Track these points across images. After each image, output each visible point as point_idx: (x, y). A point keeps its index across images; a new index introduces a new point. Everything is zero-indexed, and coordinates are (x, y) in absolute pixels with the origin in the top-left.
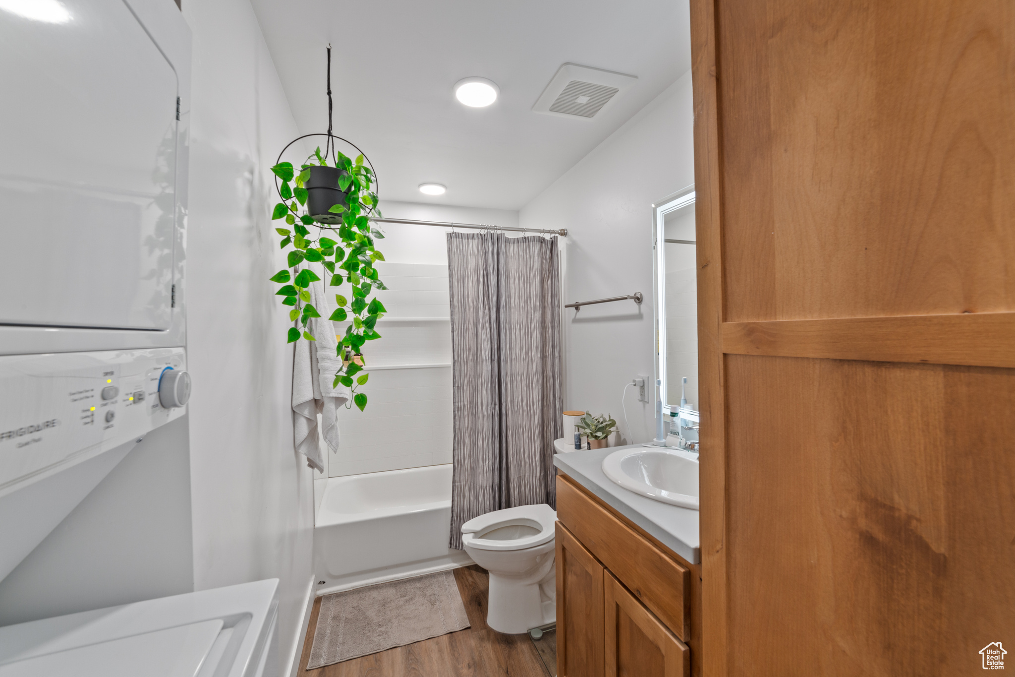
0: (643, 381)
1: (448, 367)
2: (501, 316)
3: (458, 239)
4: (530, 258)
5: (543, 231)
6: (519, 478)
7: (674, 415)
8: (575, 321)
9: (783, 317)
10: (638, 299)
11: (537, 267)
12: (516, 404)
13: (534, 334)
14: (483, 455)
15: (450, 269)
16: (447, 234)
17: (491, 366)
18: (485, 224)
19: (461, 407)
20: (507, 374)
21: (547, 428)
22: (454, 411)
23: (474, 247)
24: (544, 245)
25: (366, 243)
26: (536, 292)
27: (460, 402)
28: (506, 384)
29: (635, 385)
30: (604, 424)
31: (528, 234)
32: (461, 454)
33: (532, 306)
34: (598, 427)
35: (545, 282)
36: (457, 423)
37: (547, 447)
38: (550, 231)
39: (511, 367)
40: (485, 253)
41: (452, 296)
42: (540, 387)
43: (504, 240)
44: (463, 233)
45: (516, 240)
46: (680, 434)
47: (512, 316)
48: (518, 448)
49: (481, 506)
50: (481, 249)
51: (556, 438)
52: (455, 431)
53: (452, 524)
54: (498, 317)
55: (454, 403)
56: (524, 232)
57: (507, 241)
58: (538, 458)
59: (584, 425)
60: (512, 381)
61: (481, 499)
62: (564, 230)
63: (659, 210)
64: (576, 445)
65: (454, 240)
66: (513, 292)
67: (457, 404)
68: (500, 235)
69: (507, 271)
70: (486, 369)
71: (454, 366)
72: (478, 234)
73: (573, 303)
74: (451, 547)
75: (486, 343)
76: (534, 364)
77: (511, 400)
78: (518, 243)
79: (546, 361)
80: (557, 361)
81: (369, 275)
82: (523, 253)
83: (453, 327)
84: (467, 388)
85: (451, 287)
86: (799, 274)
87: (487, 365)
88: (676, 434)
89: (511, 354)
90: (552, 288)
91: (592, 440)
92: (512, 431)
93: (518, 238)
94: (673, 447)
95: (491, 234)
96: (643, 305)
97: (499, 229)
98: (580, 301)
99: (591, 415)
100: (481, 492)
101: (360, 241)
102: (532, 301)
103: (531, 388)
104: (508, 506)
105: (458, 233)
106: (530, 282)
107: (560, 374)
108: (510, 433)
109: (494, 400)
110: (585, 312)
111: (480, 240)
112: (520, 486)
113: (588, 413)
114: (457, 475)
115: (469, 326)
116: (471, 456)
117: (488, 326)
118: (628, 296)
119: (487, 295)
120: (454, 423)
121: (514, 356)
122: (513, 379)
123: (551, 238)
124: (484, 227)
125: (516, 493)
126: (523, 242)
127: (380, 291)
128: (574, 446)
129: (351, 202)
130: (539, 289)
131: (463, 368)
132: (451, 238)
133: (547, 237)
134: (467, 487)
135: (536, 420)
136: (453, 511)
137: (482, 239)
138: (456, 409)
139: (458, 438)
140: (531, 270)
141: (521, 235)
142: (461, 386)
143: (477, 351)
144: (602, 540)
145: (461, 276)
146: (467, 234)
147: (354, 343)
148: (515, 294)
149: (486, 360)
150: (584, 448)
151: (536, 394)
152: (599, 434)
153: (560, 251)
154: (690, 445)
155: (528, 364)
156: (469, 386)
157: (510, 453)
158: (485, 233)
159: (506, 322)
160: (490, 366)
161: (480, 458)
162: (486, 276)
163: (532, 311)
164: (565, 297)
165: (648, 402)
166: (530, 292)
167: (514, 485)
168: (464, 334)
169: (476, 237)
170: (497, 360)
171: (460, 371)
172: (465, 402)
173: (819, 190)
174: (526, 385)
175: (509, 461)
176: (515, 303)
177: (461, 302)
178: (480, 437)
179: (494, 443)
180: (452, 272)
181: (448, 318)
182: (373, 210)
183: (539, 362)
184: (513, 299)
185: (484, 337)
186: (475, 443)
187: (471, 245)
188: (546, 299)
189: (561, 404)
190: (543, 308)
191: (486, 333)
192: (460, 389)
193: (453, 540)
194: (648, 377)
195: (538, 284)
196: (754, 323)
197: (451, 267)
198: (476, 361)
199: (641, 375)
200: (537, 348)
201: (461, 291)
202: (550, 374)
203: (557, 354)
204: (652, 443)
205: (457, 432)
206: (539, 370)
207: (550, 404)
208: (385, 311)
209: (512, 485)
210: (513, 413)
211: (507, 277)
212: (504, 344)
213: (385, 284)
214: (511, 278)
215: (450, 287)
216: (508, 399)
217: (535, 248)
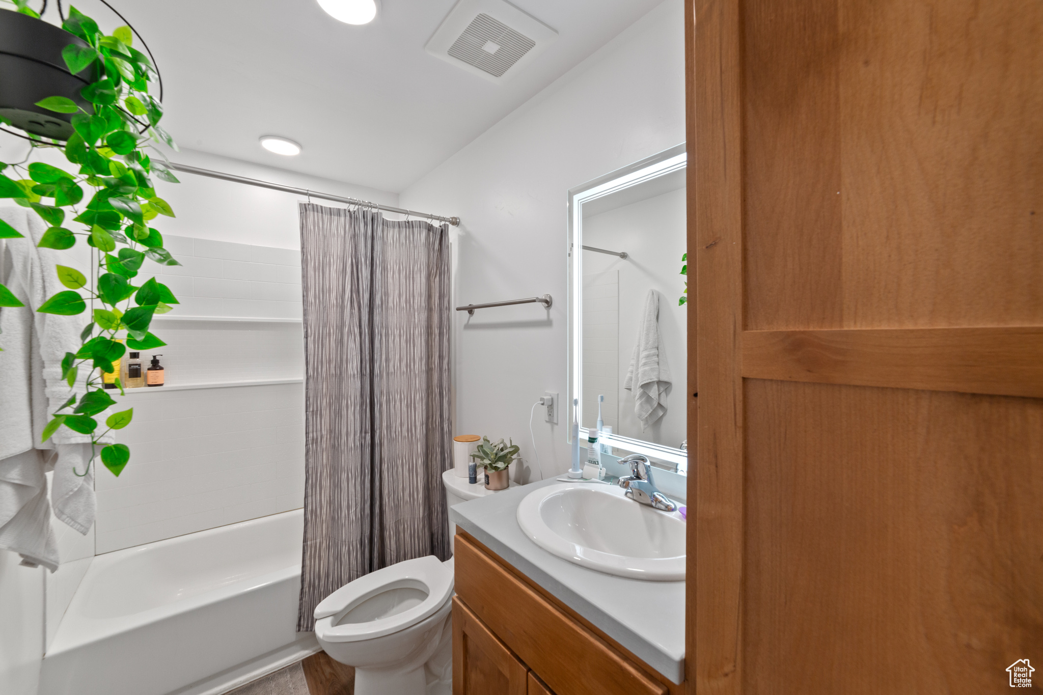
0: (552, 399)
1: (300, 383)
2: (375, 318)
3: (316, 213)
4: (414, 247)
5: (431, 217)
6: (397, 523)
7: (592, 440)
8: (468, 327)
9: (855, 323)
10: (547, 302)
11: (423, 259)
12: (393, 430)
13: (418, 342)
14: (348, 500)
15: (303, 252)
16: (300, 205)
17: (361, 383)
18: (356, 198)
19: (317, 439)
20: (381, 393)
21: (432, 456)
22: (306, 445)
23: (339, 227)
24: (431, 233)
25: (132, 180)
26: (421, 290)
27: (316, 431)
28: (381, 405)
29: (543, 404)
30: (506, 451)
31: (412, 218)
32: (316, 501)
33: (416, 308)
34: (498, 456)
35: (432, 279)
36: (311, 460)
37: (432, 479)
38: (439, 217)
39: (388, 384)
40: (354, 236)
41: (306, 289)
42: (424, 407)
43: (381, 221)
44: (323, 205)
45: (397, 224)
46: (600, 463)
47: (390, 318)
48: (396, 484)
49: (345, 569)
50: (349, 230)
51: (443, 469)
52: (307, 472)
53: (301, 599)
54: (371, 319)
55: (307, 433)
56: (407, 215)
57: (385, 223)
58: (421, 495)
59: (482, 454)
60: (388, 402)
61: (345, 558)
62: (456, 218)
63: (576, 198)
64: (470, 478)
65: (311, 214)
66: (392, 288)
67: (311, 435)
68: (376, 215)
69: (384, 261)
70: (353, 387)
71: (307, 383)
72: (345, 210)
73: (466, 305)
74: (299, 630)
75: (354, 353)
76: (417, 379)
77: (387, 425)
78: (399, 227)
79: (431, 375)
80: (445, 375)
81: (141, 238)
82: (406, 240)
83: (307, 332)
84: (326, 413)
85: (305, 277)
86: (890, 256)
87: (355, 382)
88: (595, 463)
89: (388, 366)
90: (440, 287)
91: (491, 472)
92: (388, 465)
93: (399, 222)
94: (593, 479)
95: (364, 212)
96: (552, 310)
97: (374, 207)
98: (475, 304)
99: (489, 441)
100: (345, 550)
101: (119, 176)
102: (416, 301)
103: (413, 408)
104: (383, 564)
105: (317, 205)
106: (413, 278)
107: (449, 390)
108: (385, 467)
109: (364, 426)
110: (480, 316)
111: (348, 218)
112: (397, 533)
113: (485, 438)
114: (310, 530)
115: (330, 330)
116: (330, 503)
117: (357, 331)
118: (537, 298)
119: (356, 290)
120: (307, 460)
121: (391, 369)
122: (389, 398)
123: (440, 226)
124: (353, 201)
125: (393, 542)
126: (406, 227)
127: (164, 267)
128: (468, 480)
129: (96, 99)
130: (424, 286)
131: (320, 387)
132: (306, 210)
133: (436, 224)
134: (324, 545)
135: (419, 448)
136: (303, 581)
137: (351, 217)
138: (310, 442)
139: (312, 481)
140: (415, 262)
141: (402, 218)
142: (317, 411)
143: (341, 364)
144: (525, 632)
145: (319, 263)
146: (330, 208)
147: (99, 355)
148: (394, 291)
149: (354, 375)
150: (480, 480)
151: (419, 415)
152: (501, 465)
153: (451, 244)
154: (624, 483)
155: (409, 379)
156: (330, 409)
157: (385, 492)
158: (355, 209)
159: (382, 327)
160: (359, 382)
161: (344, 504)
162: (356, 265)
163: (416, 314)
164: (456, 299)
165: (557, 424)
166: (413, 290)
167: (390, 533)
168: (322, 340)
169: (342, 213)
170: (369, 374)
171: (316, 390)
172: (323, 431)
173: (934, 123)
174: (407, 405)
175: (384, 502)
176: (393, 303)
177: (319, 298)
178: (344, 476)
179: (363, 483)
180: (307, 257)
181: (300, 319)
182: (151, 128)
183: (424, 376)
184: (391, 298)
185: (351, 345)
186: (336, 486)
187: (335, 222)
188: (433, 300)
189: (450, 426)
190: (430, 310)
191: (355, 340)
192: (317, 414)
193: (302, 620)
194: (558, 394)
195: (424, 280)
196: (803, 332)
197: (305, 250)
198: (340, 377)
199: (550, 392)
200: (421, 359)
201: (319, 284)
202: (437, 391)
203: (445, 366)
204: (567, 474)
205: (310, 472)
206: (424, 386)
207: (436, 426)
208: (175, 302)
209: (388, 533)
210: (389, 442)
211: (384, 269)
212: (379, 354)
213: (174, 257)
214: (389, 270)
215: (303, 277)
216: (383, 424)
217: (420, 236)
